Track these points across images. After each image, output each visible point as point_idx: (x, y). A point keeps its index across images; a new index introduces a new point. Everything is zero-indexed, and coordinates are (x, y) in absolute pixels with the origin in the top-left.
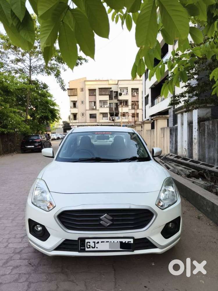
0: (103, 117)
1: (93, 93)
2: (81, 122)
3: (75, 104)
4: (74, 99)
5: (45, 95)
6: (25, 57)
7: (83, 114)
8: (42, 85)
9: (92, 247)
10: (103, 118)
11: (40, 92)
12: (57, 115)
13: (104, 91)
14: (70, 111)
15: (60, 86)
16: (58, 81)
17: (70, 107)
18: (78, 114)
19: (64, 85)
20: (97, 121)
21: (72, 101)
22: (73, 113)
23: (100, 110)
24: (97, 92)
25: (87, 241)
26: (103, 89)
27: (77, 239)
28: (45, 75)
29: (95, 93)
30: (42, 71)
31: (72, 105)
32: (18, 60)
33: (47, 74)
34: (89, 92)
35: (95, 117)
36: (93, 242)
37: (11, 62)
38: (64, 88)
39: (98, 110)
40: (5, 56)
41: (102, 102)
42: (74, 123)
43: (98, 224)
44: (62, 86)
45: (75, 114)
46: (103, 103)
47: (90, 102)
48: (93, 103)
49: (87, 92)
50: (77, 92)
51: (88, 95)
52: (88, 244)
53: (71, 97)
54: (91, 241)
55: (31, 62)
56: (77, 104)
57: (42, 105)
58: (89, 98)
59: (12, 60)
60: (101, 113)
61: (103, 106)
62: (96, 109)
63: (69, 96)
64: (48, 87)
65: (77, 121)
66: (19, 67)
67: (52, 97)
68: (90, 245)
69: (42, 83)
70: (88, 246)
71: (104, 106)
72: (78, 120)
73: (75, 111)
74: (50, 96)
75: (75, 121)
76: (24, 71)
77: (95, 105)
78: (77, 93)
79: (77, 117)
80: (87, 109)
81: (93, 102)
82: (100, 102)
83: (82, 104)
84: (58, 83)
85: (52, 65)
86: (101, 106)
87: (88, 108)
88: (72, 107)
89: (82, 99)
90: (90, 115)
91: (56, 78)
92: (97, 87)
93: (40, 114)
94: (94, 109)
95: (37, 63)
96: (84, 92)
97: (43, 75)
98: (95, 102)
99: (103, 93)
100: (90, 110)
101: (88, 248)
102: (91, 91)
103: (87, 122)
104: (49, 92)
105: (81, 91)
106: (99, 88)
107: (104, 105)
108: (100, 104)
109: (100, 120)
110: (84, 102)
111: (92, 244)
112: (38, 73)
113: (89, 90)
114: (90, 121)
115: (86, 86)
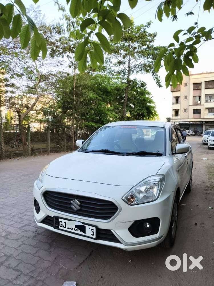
0: (209, 112)
1: (198, 87)
2: (183, 118)
3: (177, 100)
4: (177, 94)
5: (143, 93)
6: (125, 59)
7: (185, 110)
8: (140, 84)
9: (64, 226)
10: (209, 114)
11: (139, 90)
12: (153, 111)
13: (211, 85)
14: (172, 107)
15: (157, 83)
16: (155, 78)
17: (172, 103)
18: (180, 110)
19: (160, 81)
20: (201, 118)
21: (174, 97)
22: (175, 110)
23: (205, 106)
24: (203, 86)
25: (60, 220)
26: (210, 83)
27: (53, 217)
28: (144, 73)
29: (200, 87)
30: (141, 69)
31: (175, 100)
32: (120, 63)
33: (146, 72)
34: (194, 86)
35: (200, 113)
36: (64, 222)
37: (114, 65)
38: (160, 85)
39: (203, 105)
40: (108, 61)
41: (208, 96)
42: (174, 119)
43: (69, 207)
44: (158, 83)
45: (177, 110)
46: (210, 98)
47: (194, 96)
48: (198, 98)
49: (191, 87)
50: (180, 87)
51: (193, 90)
52: (61, 223)
53: (174, 93)
54: (63, 221)
55: (130, 63)
56: (180, 100)
57: (140, 103)
58: (194, 93)
59: (115, 63)
60: (206, 108)
61: (209, 101)
62: (200, 104)
63: (172, 92)
64: (146, 84)
65: (178, 117)
66: (120, 69)
67: (150, 94)
68: (62, 225)
69: (141, 82)
70: (61, 225)
71: (211, 101)
72: (180, 116)
73: (177, 107)
74: (149, 93)
75: (177, 117)
76: (124, 72)
77: (199, 100)
78: (180, 89)
79: (179, 113)
80: (190, 105)
81: (197, 96)
82: (205, 96)
83: (186, 100)
84: (154, 80)
85: (150, 63)
86: (207, 101)
87: (191, 103)
88: (175, 103)
89: (186, 94)
90: (194, 110)
91: (153, 75)
92: (203, 81)
93: (137, 112)
94: (198, 104)
95: (136, 63)
96: (187, 87)
97: (143, 74)
98: (200, 97)
99: (210, 86)
100: (193, 105)
101: (61, 226)
102: (196, 85)
103: (190, 118)
104: (146, 89)
105: (184, 86)
106: (206, 82)
107: (210, 99)
108: (205, 98)
109: (205, 115)
110: (187, 97)
111: (64, 224)
112: (137, 72)
113: (194, 84)
114: (193, 117)
115: (190, 80)
